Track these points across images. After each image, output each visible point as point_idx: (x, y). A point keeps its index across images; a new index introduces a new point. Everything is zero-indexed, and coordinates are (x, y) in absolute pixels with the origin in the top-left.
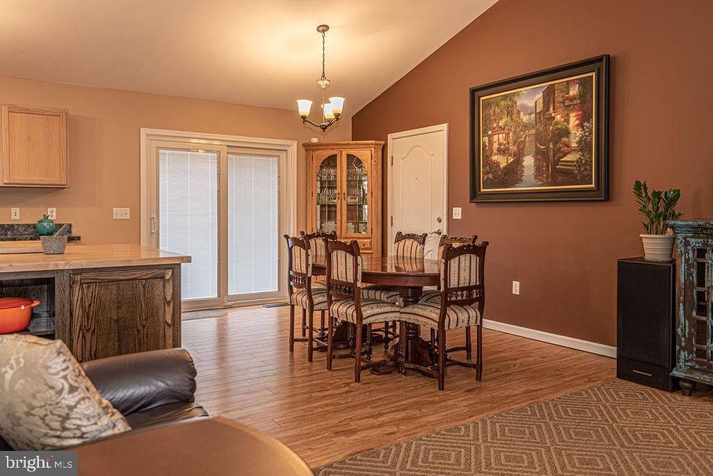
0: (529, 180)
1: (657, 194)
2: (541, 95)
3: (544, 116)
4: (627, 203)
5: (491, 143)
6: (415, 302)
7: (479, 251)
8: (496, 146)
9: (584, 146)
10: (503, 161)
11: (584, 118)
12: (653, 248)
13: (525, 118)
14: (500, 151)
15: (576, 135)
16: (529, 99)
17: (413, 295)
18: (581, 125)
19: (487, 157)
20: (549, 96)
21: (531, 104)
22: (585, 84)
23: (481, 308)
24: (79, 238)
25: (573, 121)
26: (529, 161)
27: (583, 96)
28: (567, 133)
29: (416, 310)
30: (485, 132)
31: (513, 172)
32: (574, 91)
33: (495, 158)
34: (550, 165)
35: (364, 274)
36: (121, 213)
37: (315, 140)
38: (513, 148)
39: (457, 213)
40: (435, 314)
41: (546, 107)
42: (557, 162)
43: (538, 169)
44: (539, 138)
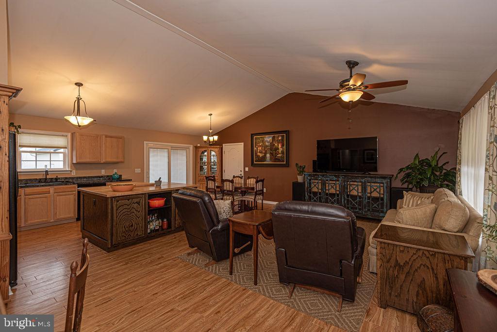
0: (268, 161)
1: (301, 166)
2: (271, 138)
3: (272, 145)
4: (293, 168)
5: (257, 149)
6: (244, 195)
7: (262, 181)
8: (259, 151)
9: (282, 152)
10: (261, 155)
11: (283, 145)
12: (300, 179)
13: (267, 144)
14: (260, 152)
15: (280, 150)
16: (268, 139)
17: (244, 193)
18: (282, 147)
19: (256, 154)
20: (274, 138)
21: (269, 140)
22: (283, 137)
23: (263, 196)
24: (131, 180)
25: (280, 146)
26: (268, 155)
27: (283, 140)
28: (278, 149)
29: (247, 197)
30: (255, 146)
31: (264, 158)
32: (280, 138)
33: (258, 154)
34: (274, 157)
35: (217, 186)
36: (138, 171)
37: (199, 145)
38: (264, 152)
39: (247, 169)
40: (253, 197)
41: (273, 141)
42: (276, 156)
43: (271, 158)
44: (271, 149)
